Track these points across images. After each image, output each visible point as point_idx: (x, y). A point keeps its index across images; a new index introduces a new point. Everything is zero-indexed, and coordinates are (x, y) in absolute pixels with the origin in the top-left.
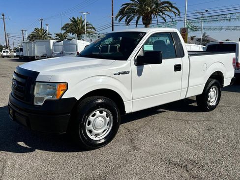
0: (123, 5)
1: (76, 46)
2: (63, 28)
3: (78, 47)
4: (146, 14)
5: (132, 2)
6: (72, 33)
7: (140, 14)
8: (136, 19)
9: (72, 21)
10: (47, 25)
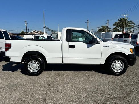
9: (119, 20)
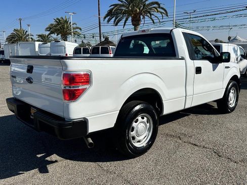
0: (112, 6)
1: (65, 48)
2: (47, 28)
3: (67, 49)
4: (135, 14)
5: (120, 3)
6: (56, 34)
7: (129, 15)
8: (124, 19)
10: (29, 25)
